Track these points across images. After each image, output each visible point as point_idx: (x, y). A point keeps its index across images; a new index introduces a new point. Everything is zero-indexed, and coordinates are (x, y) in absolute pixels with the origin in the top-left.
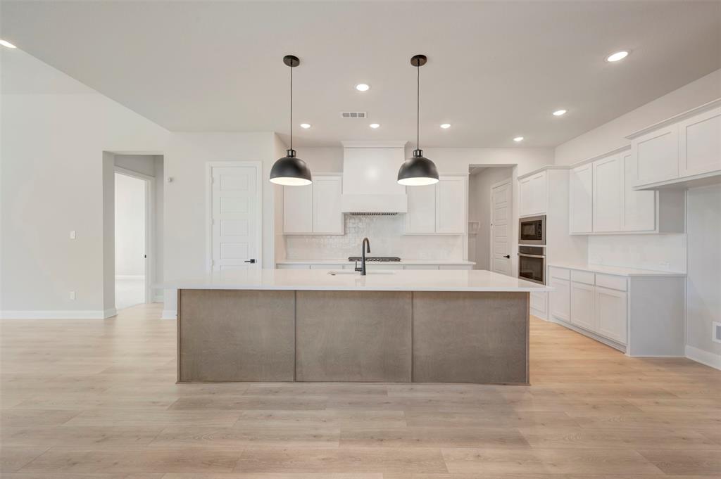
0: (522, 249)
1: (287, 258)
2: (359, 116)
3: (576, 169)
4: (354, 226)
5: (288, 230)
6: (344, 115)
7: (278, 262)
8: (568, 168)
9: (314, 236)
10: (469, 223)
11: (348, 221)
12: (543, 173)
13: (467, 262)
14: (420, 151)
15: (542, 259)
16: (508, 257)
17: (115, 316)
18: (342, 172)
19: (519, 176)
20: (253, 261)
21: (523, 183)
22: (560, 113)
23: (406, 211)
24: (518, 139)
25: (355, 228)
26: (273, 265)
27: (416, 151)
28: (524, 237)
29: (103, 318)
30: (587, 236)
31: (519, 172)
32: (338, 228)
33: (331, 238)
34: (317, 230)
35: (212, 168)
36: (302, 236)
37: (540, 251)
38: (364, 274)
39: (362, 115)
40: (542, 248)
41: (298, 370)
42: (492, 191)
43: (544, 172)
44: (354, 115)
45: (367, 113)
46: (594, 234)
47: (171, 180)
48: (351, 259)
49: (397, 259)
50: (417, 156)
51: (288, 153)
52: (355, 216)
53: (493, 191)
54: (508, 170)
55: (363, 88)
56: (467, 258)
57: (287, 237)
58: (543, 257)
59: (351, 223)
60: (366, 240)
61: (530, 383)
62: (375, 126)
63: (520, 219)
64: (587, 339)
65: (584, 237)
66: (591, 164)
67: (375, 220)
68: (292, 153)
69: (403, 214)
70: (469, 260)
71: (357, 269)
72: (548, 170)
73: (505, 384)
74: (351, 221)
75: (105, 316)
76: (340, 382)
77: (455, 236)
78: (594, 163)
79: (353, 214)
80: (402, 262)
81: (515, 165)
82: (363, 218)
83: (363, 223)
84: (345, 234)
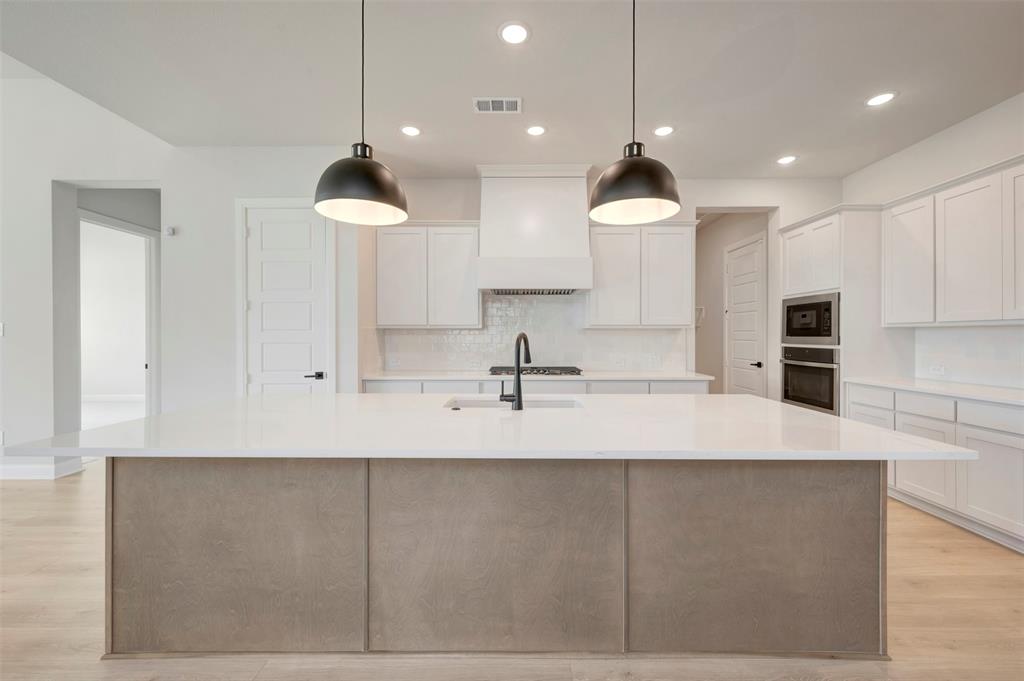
0: (788, 353)
1: (384, 369)
2: (508, 109)
3: (895, 210)
4: (500, 313)
5: (385, 321)
6: (482, 106)
7: (367, 376)
8: (880, 208)
9: (430, 331)
10: (696, 309)
11: (490, 304)
12: (835, 219)
13: (693, 376)
14: (639, 145)
15: (832, 370)
16: (759, 365)
17: (79, 474)
18: (479, 219)
19: (781, 227)
20: (319, 376)
21: (789, 238)
22: (880, 100)
23: (590, 287)
24: (786, 160)
25: (501, 317)
26: (355, 383)
27: (631, 146)
28: (791, 330)
29: (52, 476)
30: (914, 328)
31: (781, 219)
32: (473, 318)
33: (459, 333)
34: (437, 320)
35: (246, 209)
36: (411, 331)
37: (829, 356)
38: (519, 407)
39: (513, 106)
40: (832, 350)
41: (374, 626)
42: (726, 256)
43: (837, 216)
44: (497, 106)
45: (523, 101)
46: (936, 324)
47: (174, 232)
48: (495, 371)
49: (575, 371)
50: (631, 154)
51: (356, 150)
52: (501, 297)
53: (731, 255)
54: (760, 217)
55: (515, 35)
56: (694, 369)
57: (384, 332)
58: (835, 366)
59: (494, 308)
60: (523, 338)
61: (890, 652)
62: (536, 131)
63: (784, 301)
64: (939, 524)
65: (910, 331)
66: (931, 197)
67: (535, 302)
68: (364, 151)
69: (585, 292)
70: (698, 370)
71: (504, 398)
72: (844, 213)
73: (833, 657)
74: (494, 305)
75: (56, 474)
76: (467, 652)
77: (673, 330)
78: (937, 195)
79: (499, 292)
80: (585, 376)
81: (775, 209)
82: (515, 299)
83: (515, 308)
84: (485, 326)
